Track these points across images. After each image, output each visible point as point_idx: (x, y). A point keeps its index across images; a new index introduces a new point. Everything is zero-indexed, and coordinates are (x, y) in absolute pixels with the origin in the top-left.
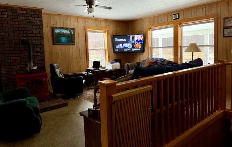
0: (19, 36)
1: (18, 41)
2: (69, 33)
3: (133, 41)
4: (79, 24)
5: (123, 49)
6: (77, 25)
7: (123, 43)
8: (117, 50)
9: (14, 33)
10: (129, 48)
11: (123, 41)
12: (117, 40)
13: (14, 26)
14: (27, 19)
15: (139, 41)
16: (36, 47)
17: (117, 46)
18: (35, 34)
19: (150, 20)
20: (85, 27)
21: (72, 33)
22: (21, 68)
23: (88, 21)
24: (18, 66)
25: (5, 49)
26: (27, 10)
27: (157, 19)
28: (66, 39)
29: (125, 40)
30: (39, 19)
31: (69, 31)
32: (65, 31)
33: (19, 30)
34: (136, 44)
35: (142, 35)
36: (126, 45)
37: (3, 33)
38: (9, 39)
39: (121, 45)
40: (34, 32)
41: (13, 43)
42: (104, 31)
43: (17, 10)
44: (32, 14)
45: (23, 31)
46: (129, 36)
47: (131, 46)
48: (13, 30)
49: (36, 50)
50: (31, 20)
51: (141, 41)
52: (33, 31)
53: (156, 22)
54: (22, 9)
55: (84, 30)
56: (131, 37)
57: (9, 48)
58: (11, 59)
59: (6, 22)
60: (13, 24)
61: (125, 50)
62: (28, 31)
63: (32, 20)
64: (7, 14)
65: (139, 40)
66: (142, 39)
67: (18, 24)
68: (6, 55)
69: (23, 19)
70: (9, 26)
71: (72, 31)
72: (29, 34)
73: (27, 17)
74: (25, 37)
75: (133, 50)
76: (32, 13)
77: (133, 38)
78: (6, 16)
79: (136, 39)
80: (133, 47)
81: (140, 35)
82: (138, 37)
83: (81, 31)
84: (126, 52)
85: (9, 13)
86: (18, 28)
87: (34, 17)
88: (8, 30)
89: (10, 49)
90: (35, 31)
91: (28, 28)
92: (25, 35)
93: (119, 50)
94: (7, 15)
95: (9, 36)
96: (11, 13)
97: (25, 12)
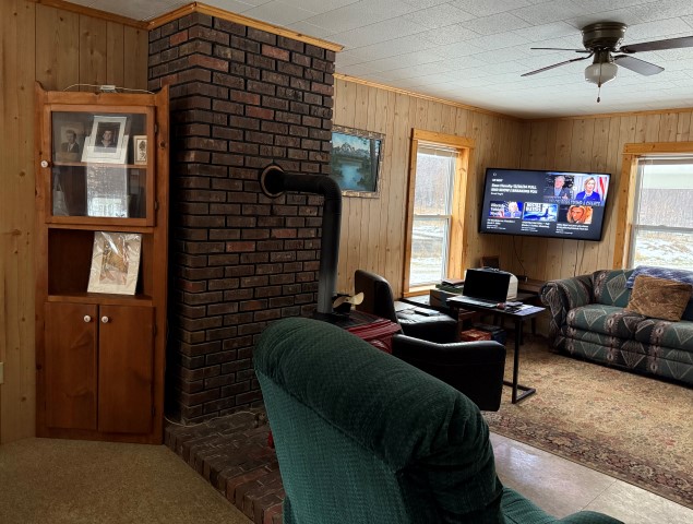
0: (259, 155)
1: (253, 175)
2: (366, 152)
3: (565, 197)
4: (397, 117)
6: (391, 123)
7: (521, 199)
9: (244, 141)
10: (543, 219)
11: (527, 191)
13: (249, 109)
14: (290, 87)
15: (589, 199)
16: (307, 205)
17: (498, 211)
18: (309, 150)
19: (646, 124)
20: (412, 130)
21: (377, 150)
22: (254, 288)
23: (422, 109)
24: (247, 280)
25: (213, 206)
26: (292, 48)
27: (681, 125)
29: (533, 190)
30: (323, 89)
31: (368, 145)
32: (357, 145)
33: (260, 131)
36: (532, 208)
37: (211, 137)
38: (228, 166)
39: (513, 206)
40: (307, 144)
41: (239, 184)
42: (458, 149)
43: (261, 44)
44: (305, 68)
45: (275, 134)
47: (555, 214)
48: (244, 130)
49: (305, 217)
50: (301, 93)
52: (301, 138)
53: (673, 134)
54: (278, 41)
55: (409, 141)
56: (560, 181)
57: (226, 202)
58: (225, 253)
59: (224, 92)
60: (245, 105)
62: (289, 135)
63: (303, 91)
64: (229, 56)
65: (589, 194)
66: (600, 193)
67: (261, 106)
68: (214, 234)
69: (277, 86)
70: (231, 108)
71: (377, 144)
72: (290, 151)
73: (290, 76)
74: (277, 162)
75: (561, 228)
76: (307, 60)
78: (225, 66)
79: (576, 189)
80: (562, 217)
83: (400, 146)
85: (236, 53)
86: (261, 120)
87: (311, 81)
88: (228, 125)
89: (229, 208)
90: (308, 138)
91: (289, 125)
92: (277, 151)
93: (503, 225)
94: (230, 62)
95: (228, 152)
96: (240, 56)
97: (284, 56)
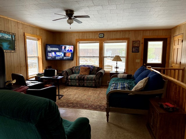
2: (10, 38)
3: (65, 51)
4: (19, 29)
5: (55, 57)
6: (17, 30)
7: (55, 52)
8: (49, 58)
10: (61, 56)
11: (56, 50)
12: (49, 49)
15: (70, 51)
17: (50, 54)
19: (79, 35)
20: (24, 33)
21: (14, 38)
23: (26, 27)
27: (85, 35)
28: (8, 45)
29: (57, 49)
31: (11, 36)
32: (7, 36)
34: (67, 54)
35: (73, 46)
36: (58, 54)
39: (53, 53)
42: (38, 39)
46: (62, 46)
47: (63, 55)
51: (71, 51)
53: (84, 37)
55: (23, 36)
56: (63, 47)
61: (57, 58)
66: (72, 50)
71: (13, 36)
75: (65, 58)
77: (65, 48)
79: (67, 49)
80: (65, 56)
81: (71, 46)
82: (69, 48)
83: (21, 37)
84: (58, 60)
93: (51, 58)
